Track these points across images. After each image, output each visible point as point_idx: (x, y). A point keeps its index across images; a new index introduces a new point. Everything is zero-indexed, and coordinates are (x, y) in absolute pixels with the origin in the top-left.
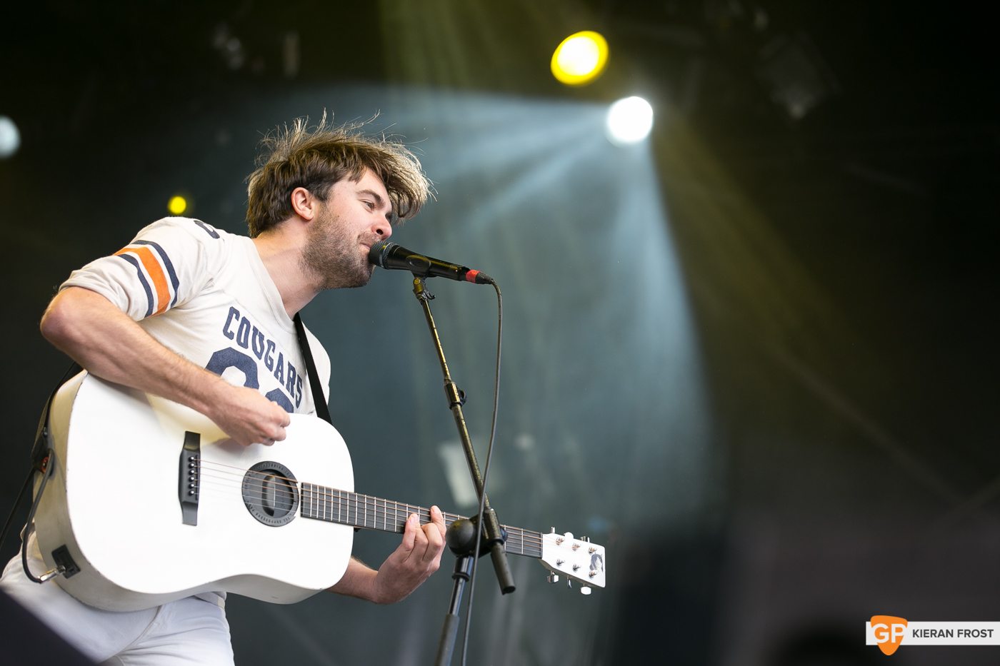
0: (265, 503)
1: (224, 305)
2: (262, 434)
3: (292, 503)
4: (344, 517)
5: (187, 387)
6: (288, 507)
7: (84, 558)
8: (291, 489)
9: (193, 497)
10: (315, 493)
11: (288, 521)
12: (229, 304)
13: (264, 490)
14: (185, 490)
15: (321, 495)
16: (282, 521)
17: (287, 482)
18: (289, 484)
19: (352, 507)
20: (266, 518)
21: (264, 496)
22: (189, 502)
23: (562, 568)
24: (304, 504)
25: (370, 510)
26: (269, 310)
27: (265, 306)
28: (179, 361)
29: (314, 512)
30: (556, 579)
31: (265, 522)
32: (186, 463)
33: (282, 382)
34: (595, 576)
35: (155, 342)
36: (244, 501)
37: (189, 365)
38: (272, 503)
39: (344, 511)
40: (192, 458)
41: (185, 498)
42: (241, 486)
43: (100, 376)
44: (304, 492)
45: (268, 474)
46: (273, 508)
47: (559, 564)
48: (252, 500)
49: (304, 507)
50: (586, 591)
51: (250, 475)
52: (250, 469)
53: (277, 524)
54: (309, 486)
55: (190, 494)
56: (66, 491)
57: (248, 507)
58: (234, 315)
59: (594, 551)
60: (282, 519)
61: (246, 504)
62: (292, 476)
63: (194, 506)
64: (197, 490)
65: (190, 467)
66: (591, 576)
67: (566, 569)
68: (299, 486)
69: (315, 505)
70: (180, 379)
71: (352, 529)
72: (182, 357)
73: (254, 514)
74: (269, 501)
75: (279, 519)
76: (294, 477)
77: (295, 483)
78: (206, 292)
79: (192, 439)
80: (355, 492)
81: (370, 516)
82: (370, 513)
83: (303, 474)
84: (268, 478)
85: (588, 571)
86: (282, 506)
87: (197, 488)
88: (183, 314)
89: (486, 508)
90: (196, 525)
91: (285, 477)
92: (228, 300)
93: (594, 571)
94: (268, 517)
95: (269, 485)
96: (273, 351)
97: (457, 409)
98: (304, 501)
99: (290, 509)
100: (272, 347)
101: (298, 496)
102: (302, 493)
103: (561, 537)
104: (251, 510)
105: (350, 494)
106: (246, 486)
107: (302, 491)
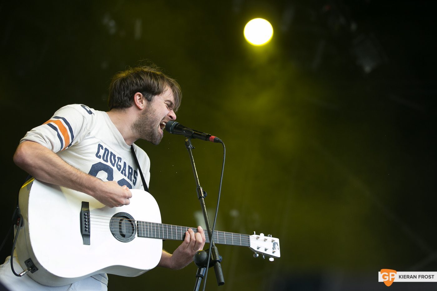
0: (121, 232)
1: (95, 143)
2: (118, 203)
3: (133, 231)
4: (157, 235)
5: (81, 183)
6: (132, 233)
7: (39, 264)
8: (132, 224)
9: (87, 232)
10: (143, 225)
11: (132, 239)
12: (98, 142)
13: (120, 226)
14: (84, 229)
15: (147, 226)
16: (129, 239)
17: (130, 221)
18: (131, 222)
19: (161, 230)
20: (122, 239)
21: (120, 229)
22: (86, 233)
23: (260, 250)
24: (139, 231)
25: (170, 231)
26: (117, 143)
27: (115, 142)
28: (77, 172)
29: (144, 234)
30: (258, 255)
31: (121, 240)
32: (83, 216)
33: (125, 175)
34: (275, 253)
35: (66, 163)
36: (111, 232)
37: (82, 174)
38: (124, 231)
39: (157, 232)
40: (86, 214)
41: (84, 233)
42: (109, 225)
43: (41, 180)
44: (139, 225)
45: (121, 218)
46: (125, 234)
47: (258, 248)
48: (115, 231)
49: (139, 232)
50: (272, 259)
51: (113, 220)
52: (113, 216)
53: (127, 241)
54: (140, 222)
55: (86, 231)
56: (29, 234)
57: (113, 234)
58: (101, 148)
59: (274, 241)
60: (129, 238)
61: (112, 233)
62: (132, 218)
63: (89, 236)
64: (89, 229)
65: (85, 218)
66: (273, 252)
67: (262, 250)
68: (136, 222)
69: (144, 231)
70: (78, 180)
71: (161, 240)
72: (78, 170)
73: (116, 237)
74: (123, 231)
75: (128, 239)
76: (133, 219)
77: (134, 221)
78: (87, 138)
79: (85, 205)
80: (162, 223)
81: (170, 233)
82: (170, 232)
83: (137, 217)
84: (121, 220)
85: (272, 251)
86: (129, 232)
87: (89, 228)
88: (77, 149)
89: (213, 245)
90: (90, 245)
91: (129, 219)
92: (97, 141)
93: (274, 250)
94: (123, 238)
95: (122, 223)
96: (120, 162)
97: (202, 200)
98: (139, 229)
99: (133, 233)
100: (120, 160)
101: (136, 227)
102: (138, 226)
103: (258, 236)
104: (115, 236)
105: (160, 224)
106: (111, 224)
107: (138, 225)
